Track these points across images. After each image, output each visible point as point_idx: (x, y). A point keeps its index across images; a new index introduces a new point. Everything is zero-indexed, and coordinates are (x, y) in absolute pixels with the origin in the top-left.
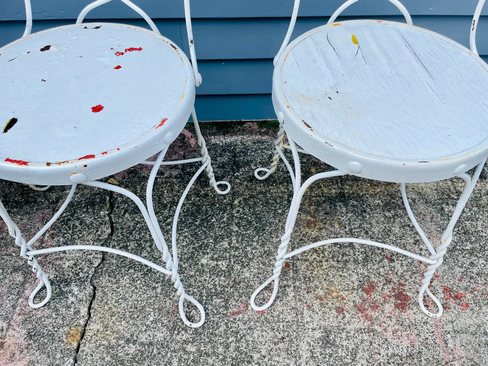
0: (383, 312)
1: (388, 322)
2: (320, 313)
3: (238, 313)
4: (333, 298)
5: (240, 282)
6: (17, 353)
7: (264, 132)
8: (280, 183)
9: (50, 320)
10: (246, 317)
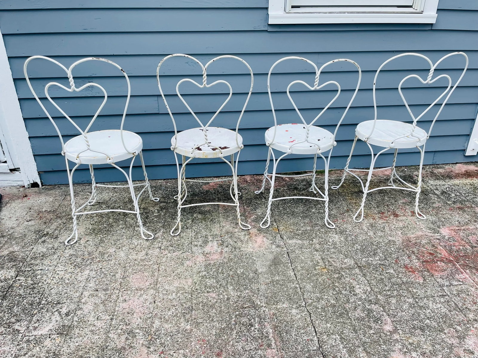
0: (390, 218)
1: (393, 220)
2: (366, 220)
3: (336, 222)
4: (370, 216)
6: (257, 234)
10: (339, 223)
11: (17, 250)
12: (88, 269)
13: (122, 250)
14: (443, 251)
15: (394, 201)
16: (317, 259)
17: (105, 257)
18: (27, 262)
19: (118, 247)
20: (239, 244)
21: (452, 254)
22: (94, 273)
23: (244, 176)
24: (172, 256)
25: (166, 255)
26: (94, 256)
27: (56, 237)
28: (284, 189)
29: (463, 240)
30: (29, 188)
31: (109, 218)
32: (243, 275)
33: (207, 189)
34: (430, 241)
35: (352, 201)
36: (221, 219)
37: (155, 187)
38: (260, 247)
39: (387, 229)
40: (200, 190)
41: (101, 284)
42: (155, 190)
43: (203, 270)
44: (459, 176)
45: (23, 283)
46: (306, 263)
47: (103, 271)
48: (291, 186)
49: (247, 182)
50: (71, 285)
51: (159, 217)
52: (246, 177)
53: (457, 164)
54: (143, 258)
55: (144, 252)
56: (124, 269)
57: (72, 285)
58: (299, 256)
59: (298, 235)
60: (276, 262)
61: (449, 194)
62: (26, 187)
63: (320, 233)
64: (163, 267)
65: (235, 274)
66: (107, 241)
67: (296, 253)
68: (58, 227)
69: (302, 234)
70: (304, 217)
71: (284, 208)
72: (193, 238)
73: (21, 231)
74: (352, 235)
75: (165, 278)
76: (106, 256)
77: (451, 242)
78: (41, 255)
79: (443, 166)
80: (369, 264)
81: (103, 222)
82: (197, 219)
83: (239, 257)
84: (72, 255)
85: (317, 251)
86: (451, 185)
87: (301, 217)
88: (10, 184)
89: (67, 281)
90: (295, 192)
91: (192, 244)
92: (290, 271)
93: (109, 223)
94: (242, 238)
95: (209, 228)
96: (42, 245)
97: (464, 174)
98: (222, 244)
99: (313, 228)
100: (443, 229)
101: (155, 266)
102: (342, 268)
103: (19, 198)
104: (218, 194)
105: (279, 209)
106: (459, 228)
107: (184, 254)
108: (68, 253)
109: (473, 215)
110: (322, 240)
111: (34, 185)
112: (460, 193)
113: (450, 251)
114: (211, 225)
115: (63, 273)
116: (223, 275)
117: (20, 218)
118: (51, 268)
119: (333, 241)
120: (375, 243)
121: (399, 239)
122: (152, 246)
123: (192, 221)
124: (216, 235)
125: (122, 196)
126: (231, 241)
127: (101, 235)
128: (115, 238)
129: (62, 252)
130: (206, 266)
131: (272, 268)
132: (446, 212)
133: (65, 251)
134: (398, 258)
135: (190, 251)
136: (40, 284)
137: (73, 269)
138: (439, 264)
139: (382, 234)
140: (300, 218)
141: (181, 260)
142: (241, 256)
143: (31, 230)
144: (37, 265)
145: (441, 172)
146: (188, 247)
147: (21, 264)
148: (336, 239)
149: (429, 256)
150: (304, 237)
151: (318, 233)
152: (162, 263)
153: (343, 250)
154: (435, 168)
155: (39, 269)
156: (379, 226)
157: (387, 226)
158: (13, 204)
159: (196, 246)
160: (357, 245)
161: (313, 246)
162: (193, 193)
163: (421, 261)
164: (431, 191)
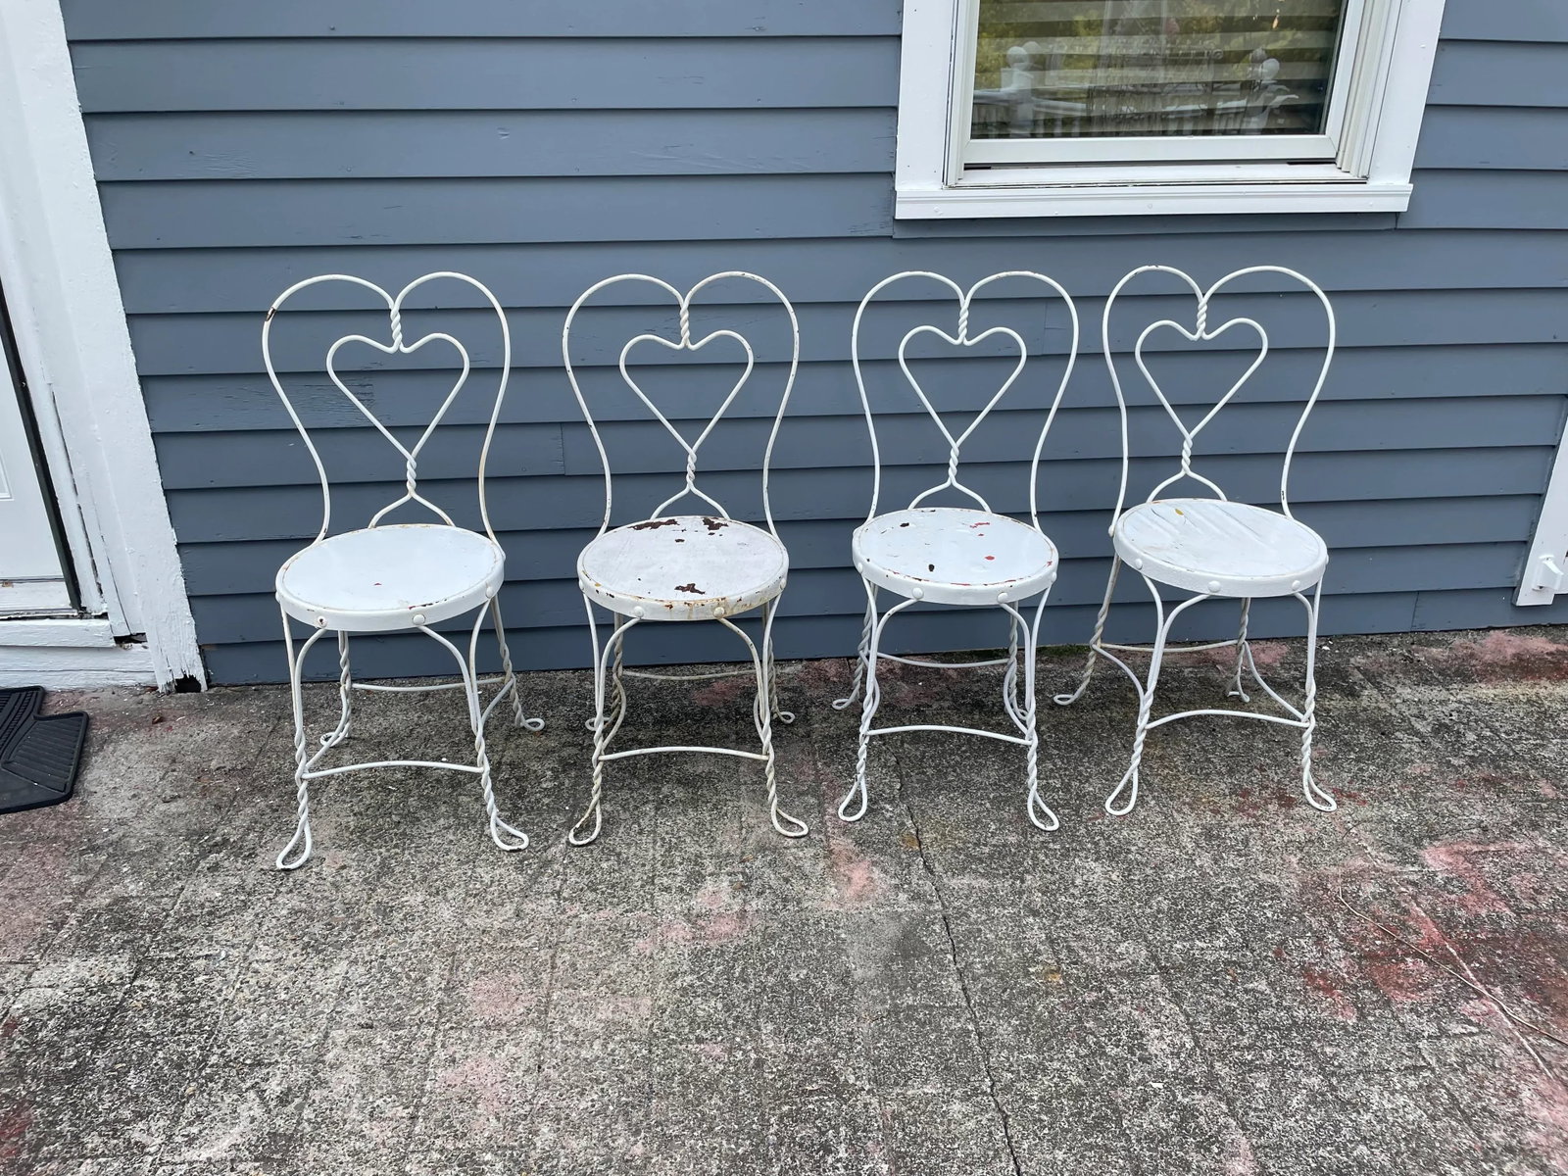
0: (1267, 810)
1: (1277, 818)
2: (1193, 815)
3: (1097, 818)
4: (1203, 803)
5: (1085, 796)
6: (853, 857)
7: (1046, 661)
8: (1093, 710)
9: (875, 831)
10: (1106, 822)
11: (134, 894)
12: (344, 956)
13: (446, 899)
14: (1426, 922)
15: (1282, 753)
16: (1032, 942)
17: (395, 922)
18: (164, 931)
19: (433, 890)
20: (798, 886)
21: (1453, 934)
22: (362, 970)
23: (818, 659)
24: (594, 922)
25: (576, 916)
26: (361, 916)
27: (250, 855)
28: (942, 708)
29: (1490, 887)
30: (169, 693)
31: (408, 794)
32: (808, 988)
33: (705, 703)
34: (1388, 891)
35: (1152, 751)
36: (745, 804)
37: (546, 694)
38: (860, 898)
39: (1255, 847)
40: (683, 707)
41: (383, 1005)
42: (547, 703)
43: (685, 968)
44: (1494, 672)
45: (153, 1000)
46: (1000, 953)
47: (388, 964)
48: (963, 698)
49: (827, 680)
50: (293, 1008)
51: (556, 792)
52: (825, 664)
53: (1492, 632)
54: (508, 926)
55: (509, 909)
56: (450, 959)
57: (296, 1008)
58: (980, 930)
59: (980, 859)
60: (908, 947)
61: (1458, 732)
62: (160, 690)
63: (1046, 856)
64: (567, 957)
65: (783, 986)
66: (402, 869)
67: (972, 920)
68: (256, 823)
69: (991, 856)
70: (998, 803)
71: (940, 771)
72: (658, 865)
73: (147, 833)
74: (1146, 864)
75: (571, 990)
76: (398, 916)
77: (1453, 893)
78: (206, 910)
79: (1447, 637)
80: (1193, 962)
81: (388, 806)
82: (671, 800)
83: (796, 930)
84: (296, 913)
85: (1034, 916)
86: (1467, 701)
87: (991, 802)
88: (113, 679)
89: (283, 996)
90: (977, 717)
91: (653, 883)
92: (950, 980)
93: (406, 812)
94: (807, 866)
95: (706, 833)
96: (210, 879)
97: (1513, 667)
98: (746, 887)
99: (1026, 839)
100: (1431, 849)
101: (542, 951)
102: (1110, 973)
103: (139, 726)
104: (737, 719)
105: (924, 773)
106: (1480, 848)
107: (629, 915)
108: (285, 904)
109: (1530, 804)
110: (1053, 879)
111: (187, 684)
112: (1495, 731)
113: (1448, 923)
114: (715, 822)
115: (269, 968)
116: (745, 987)
117: (143, 789)
118: (234, 952)
119: (1086, 882)
120: (1215, 893)
121: (1289, 882)
122: (535, 888)
123: (657, 809)
124: (728, 854)
125: (446, 724)
126: (772, 876)
127: (383, 850)
128: (425, 858)
129: (268, 903)
130: (697, 956)
131: (894, 967)
132: (1443, 792)
133: (277, 899)
134: (1284, 942)
135: (647, 906)
136: (203, 1004)
137: (299, 958)
138: (1411, 964)
139: (1240, 863)
140: (988, 805)
141: (619, 935)
142: (803, 924)
143: (176, 831)
144: (196, 940)
145: (1440, 657)
146: (641, 893)
147: (148, 937)
148: (1096, 876)
149: (1383, 939)
150: (996, 869)
151: (1042, 857)
152: (564, 942)
153: (1117, 913)
154: (1420, 644)
155: (201, 953)
156: (1231, 836)
157: (1257, 835)
158: (122, 747)
159: (667, 889)
160: (1160, 898)
161: (1025, 897)
162: (662, 716)
163: (1355, 953)
164: (1403, 721)
